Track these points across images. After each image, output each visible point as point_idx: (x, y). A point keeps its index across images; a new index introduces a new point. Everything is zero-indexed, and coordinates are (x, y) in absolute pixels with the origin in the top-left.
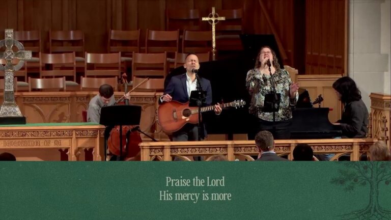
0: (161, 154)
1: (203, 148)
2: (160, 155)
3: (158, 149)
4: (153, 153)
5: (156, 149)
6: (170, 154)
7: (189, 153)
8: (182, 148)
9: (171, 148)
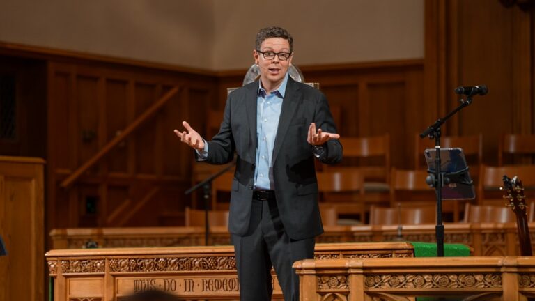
0: (343, 288)
1: (442, 274)
2: (341, 293)
3: (336, 275)
4: (325, 288)
5: (331, 275)
6: (362, 289)
7: (410, 287)
8: (392, 275)
9: (365, 274)
